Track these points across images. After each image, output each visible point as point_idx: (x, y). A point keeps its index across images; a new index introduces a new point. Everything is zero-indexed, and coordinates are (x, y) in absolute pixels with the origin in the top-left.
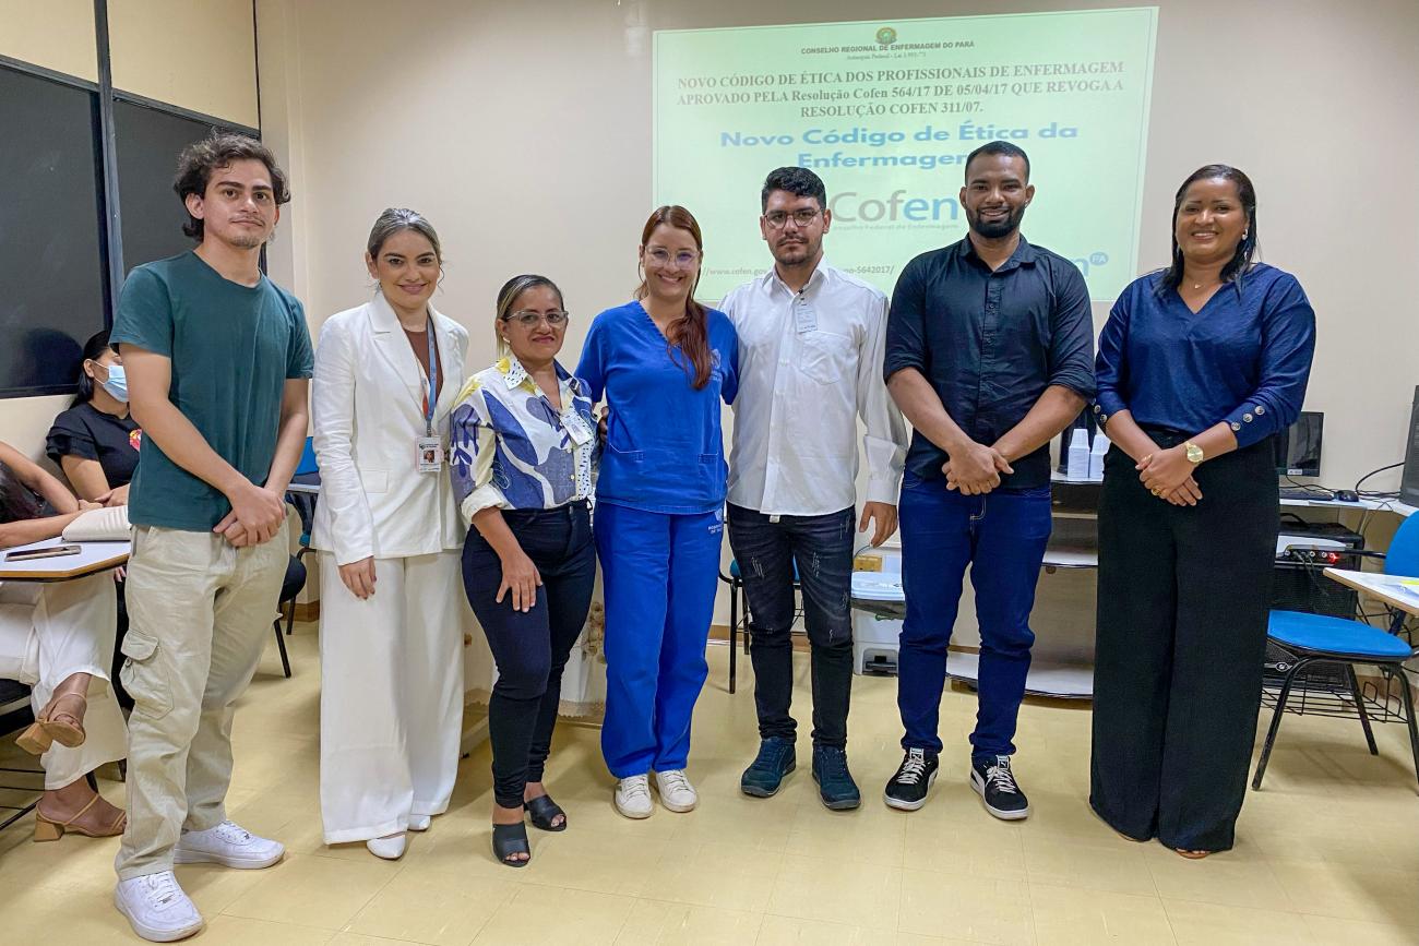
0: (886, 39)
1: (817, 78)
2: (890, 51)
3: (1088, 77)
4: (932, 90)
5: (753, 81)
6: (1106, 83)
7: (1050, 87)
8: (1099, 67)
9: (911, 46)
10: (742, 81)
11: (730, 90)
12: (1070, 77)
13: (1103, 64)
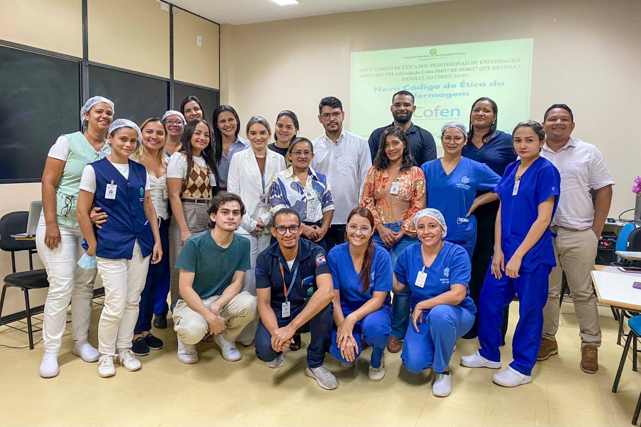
0: (433, 53)
1: (408, 67)
2: (434, 57)
3: (508, 64)
4: (450, 70)
5: (385, 69)
6: (515, 66)
7: (494, 68)
8: (512, 60)
9: (442, 55)
10: (382, 69)
11: (377, 72)
12: (502, 64)
13: (513, 59)
